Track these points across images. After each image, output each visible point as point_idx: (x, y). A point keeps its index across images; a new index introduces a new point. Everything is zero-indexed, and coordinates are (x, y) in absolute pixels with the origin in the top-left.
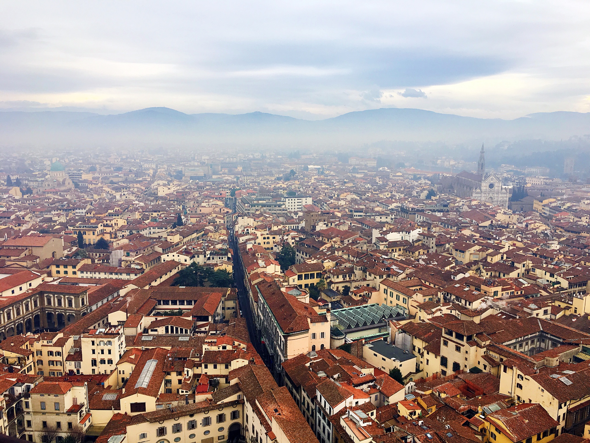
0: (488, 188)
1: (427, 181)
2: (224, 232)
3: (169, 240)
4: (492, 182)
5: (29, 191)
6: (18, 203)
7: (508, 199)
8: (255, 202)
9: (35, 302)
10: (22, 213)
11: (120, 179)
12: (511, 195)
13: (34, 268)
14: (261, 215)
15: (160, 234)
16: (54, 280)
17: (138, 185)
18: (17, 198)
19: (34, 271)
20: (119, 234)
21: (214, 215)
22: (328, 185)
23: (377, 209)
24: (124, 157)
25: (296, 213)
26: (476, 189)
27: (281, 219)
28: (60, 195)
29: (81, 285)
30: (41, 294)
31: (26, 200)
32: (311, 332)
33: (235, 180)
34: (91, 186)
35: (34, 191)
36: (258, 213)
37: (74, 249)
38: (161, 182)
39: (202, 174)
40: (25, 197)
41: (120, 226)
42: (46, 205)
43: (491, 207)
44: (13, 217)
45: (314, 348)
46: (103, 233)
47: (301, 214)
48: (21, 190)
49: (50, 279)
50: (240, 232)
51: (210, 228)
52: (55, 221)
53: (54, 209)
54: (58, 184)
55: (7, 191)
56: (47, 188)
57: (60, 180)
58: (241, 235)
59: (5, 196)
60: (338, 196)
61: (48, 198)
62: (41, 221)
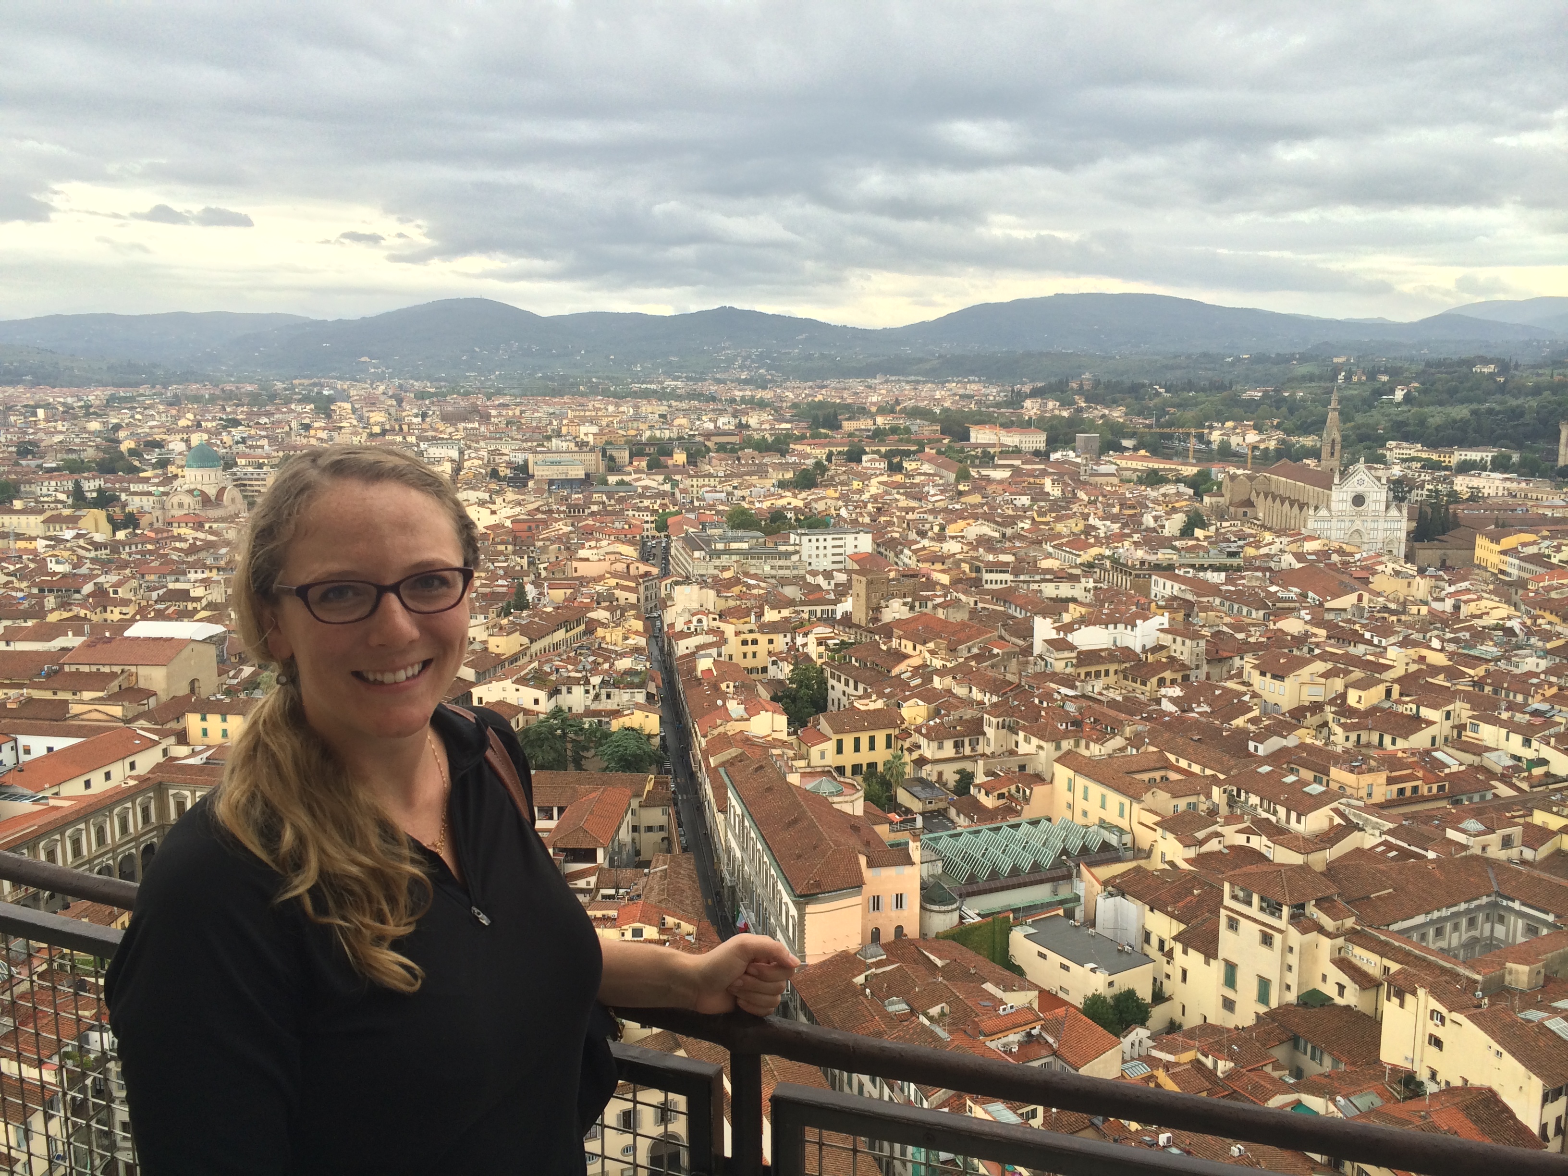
0: (1348, 506)
1: (1182, 488)
2: (639, 625)
3: (492, 648)
4: (1360, 489)
5: (131, 521)
6: (103, 554)
7: (1403, 535)
8: (720, 546)
9: (145, 811)
10: (113, 578)
12: (1414, 524)
13: (142, 723)
14: (735, 581)
16: (194, 753)
18: (98, 538)
19: (143, 728)
21: (613, 582)
22: (915, 498)
23: (1045, 564)
24: (377, 429)
25: (828, 575)
26: (1316, 508)
27: (790, 591)
28: (211, 531)
30: (160, 789)
31: (123, 544)
32: (869, 890)
33: (667, 487)
35: (144, 521)
36: (727, 575)
37: (248, 671)
38: (473, 494)
39: (581, 474)
40: (121, 535)
42: (174, 555)
43: (1357, 556)
44: (88, 588)
45: (876, 935)
47: (842, 578)
48: (110, 519)
49: (181, 751)
50: (679, 627)
51: (601, 614)
52: (198, 599)
53: (194, 566)
54: (206, 501)
55: (72, 521)
56: (177, 513)
57: (212, 492)
58: (683, 635)
59: (68, 534)
60: (943, 528)
61: (180, 538)
62: (160, 600)
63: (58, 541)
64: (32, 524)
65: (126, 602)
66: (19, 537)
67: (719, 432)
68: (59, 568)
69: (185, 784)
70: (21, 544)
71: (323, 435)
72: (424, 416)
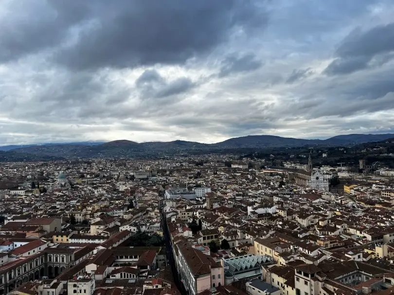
0: (315, 180)
1: (279, 177)
2: (158, 211)
3: (124, 217)
4: (317, 176)
5: (44, 191)
6: (38, 199)
7: (328, 186)
9: (42, 260)
10: (39, 204)
11: (98, 182)
12: (330, 183)
14: (180, 200)
15: (119, 214)
16: (55, 245)
17: (108, 185)
18: (37, 195)
19: (43, 239)
20: (96, 215)
21: (153, 201)
22: (220, 180)
23: (250, 194)
24: (101, 169)
25: (201, 198)
26: (308, 180)
27: (192, 202)
28: (62, 193)
29: (70, 247)
30: (46, 254)
31: (42, 196)
33: (165, 179)
34: (80, 187)
35: (48, 191)
36: (178, 199)
37: (68, 225)
38: (121, 182)
39: (146, 177)
40: (42, 194)
41: (96, 210)
42: (54, 198)
44: (33, 207)
46: (85, 215)
47: (204, 198)
48: (40, 191)
49: (52, 244)
50: (167, 211)
51: (150, 209)
52: (58, 208)
53: (58, 201)
54: (62, 186)
55: (31, 191)
56: (55, 188)
57: (63, 183)
58: (168, 213)
59: (30, 194)
60: (226, 186)
61: (56, 195)
62: (50, 209)
63: (28, 196)
64: (22, 193)
65: (41, 210)
66: (19, 195)
67: (177, 167)
68: (27, 202)
69: (52, 253)
70: (19, 197)
71: (89, 170)
72: (112, 165)
